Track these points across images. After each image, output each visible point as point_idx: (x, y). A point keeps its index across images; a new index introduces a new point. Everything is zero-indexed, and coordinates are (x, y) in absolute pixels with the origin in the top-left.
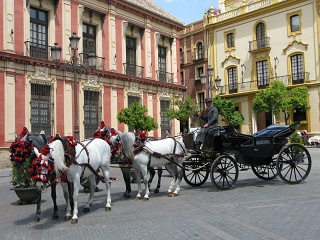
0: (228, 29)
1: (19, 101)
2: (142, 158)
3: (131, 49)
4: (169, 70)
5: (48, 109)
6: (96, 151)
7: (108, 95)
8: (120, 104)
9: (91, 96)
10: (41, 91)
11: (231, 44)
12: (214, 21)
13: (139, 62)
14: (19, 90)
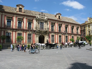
0: (89, 25)
1: (58, 38)
2: (70, 44)
3: (72, 30)
4: (78, 32)
5: (61, 39)
6: (66, 44)
7: (69, 36)
8: (71, 38)
9: (66, 37)
10: (60, 36)
11: (89, 27)
12: (87, 23)
13: (73, 31)
14: (58, 36)
